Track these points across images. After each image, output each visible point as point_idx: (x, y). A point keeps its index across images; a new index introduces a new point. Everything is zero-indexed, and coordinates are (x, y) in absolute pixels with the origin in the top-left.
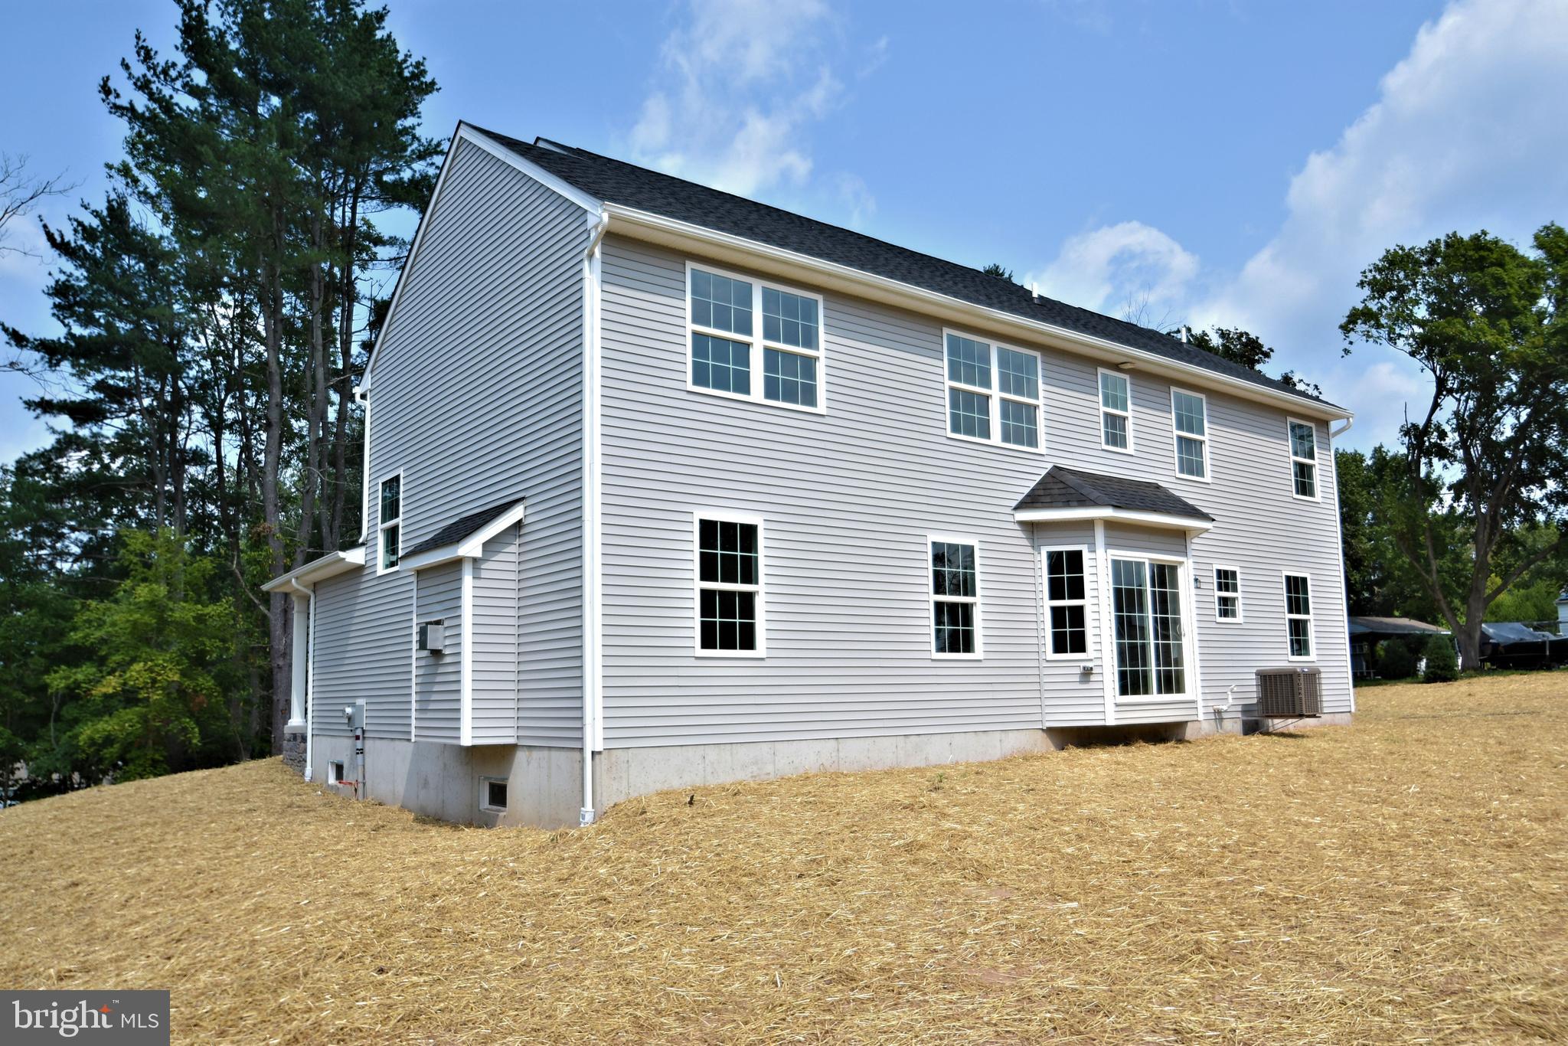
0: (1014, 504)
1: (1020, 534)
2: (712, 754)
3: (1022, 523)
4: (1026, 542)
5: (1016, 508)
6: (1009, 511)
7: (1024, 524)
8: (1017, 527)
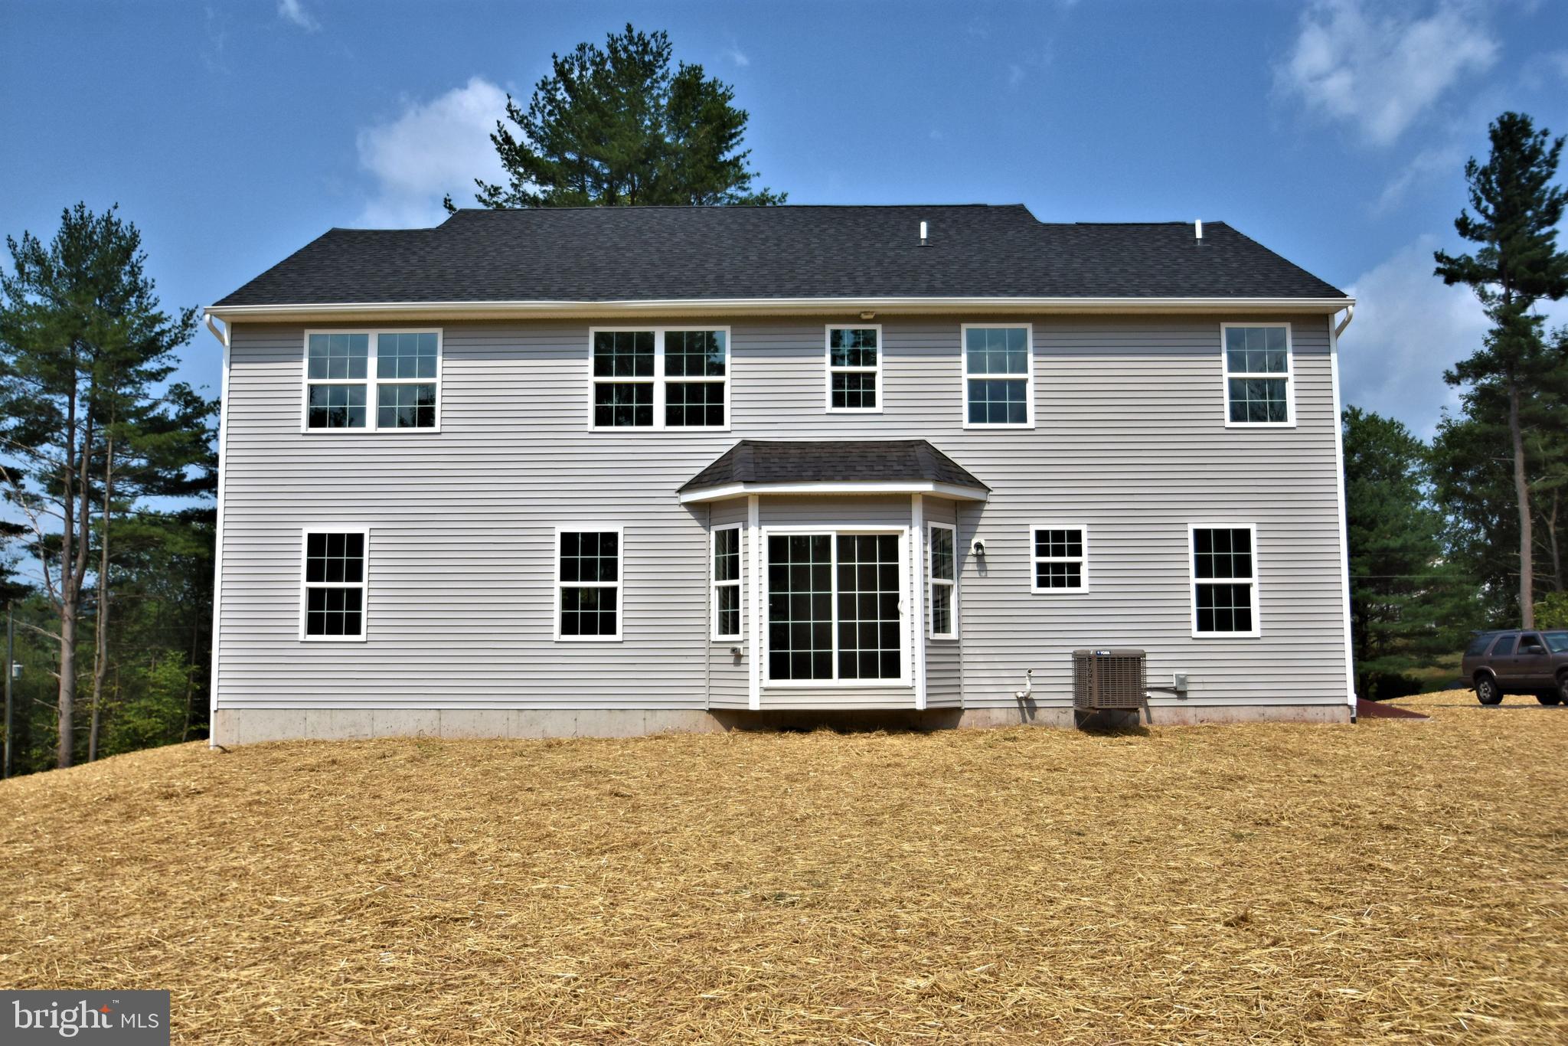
0: (678, 486)
1: (689, 516)
2: (312, 717)
3: (687, 504)
4: (696, 523)
5: (680, 491)
6: (673, 494)
7: (691, 506)
8: (683, 509)
